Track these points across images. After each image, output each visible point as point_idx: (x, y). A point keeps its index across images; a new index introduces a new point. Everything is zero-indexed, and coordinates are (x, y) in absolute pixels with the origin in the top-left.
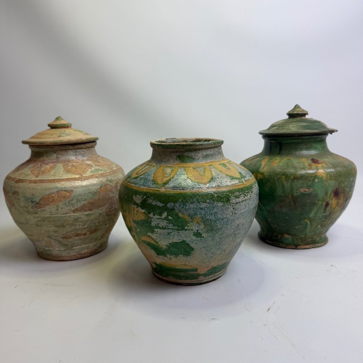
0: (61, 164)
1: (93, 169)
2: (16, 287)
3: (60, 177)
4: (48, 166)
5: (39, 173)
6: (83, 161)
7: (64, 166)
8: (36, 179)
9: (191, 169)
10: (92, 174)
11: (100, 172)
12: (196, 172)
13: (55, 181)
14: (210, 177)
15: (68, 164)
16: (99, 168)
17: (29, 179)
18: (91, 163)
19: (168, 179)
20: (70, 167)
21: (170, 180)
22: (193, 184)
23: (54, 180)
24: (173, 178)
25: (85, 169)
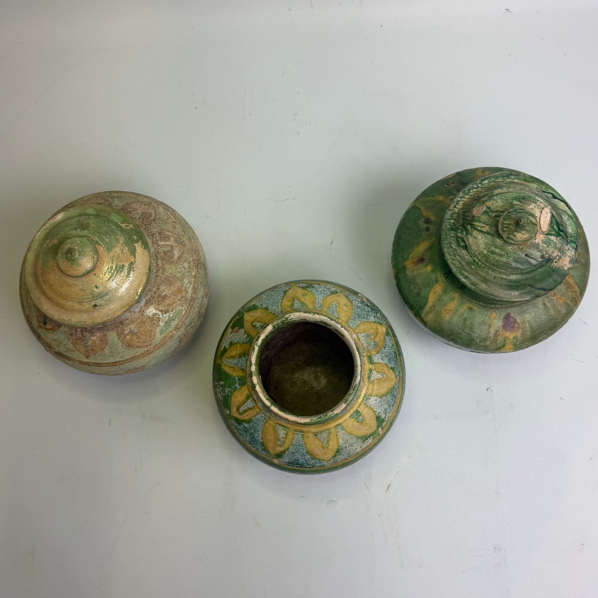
0: (112, 332)
1: (162, 324)
2: (110, 424)
3: (121, 357)
4: (94, 338)
5: (87, 351)
6: (142, 312)
7: (119, 335)
8: (87, 360)
9: (311, 435)
10: (163, 335)
11: (173, 324)
12: (318, 441)
13: (117, 364)
14: (335, 448)
15: (123, 331)
16: (169, 316)
17: (78, 359)
18: (154, 311)
19: (282, 449)
20: (128, 337)
21: (284, 452)
22: (313, 462)
23: (115, 363)
24: (288, 449)
25: (151, 331)
